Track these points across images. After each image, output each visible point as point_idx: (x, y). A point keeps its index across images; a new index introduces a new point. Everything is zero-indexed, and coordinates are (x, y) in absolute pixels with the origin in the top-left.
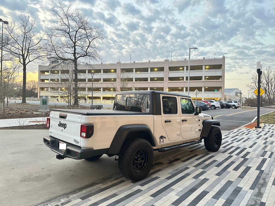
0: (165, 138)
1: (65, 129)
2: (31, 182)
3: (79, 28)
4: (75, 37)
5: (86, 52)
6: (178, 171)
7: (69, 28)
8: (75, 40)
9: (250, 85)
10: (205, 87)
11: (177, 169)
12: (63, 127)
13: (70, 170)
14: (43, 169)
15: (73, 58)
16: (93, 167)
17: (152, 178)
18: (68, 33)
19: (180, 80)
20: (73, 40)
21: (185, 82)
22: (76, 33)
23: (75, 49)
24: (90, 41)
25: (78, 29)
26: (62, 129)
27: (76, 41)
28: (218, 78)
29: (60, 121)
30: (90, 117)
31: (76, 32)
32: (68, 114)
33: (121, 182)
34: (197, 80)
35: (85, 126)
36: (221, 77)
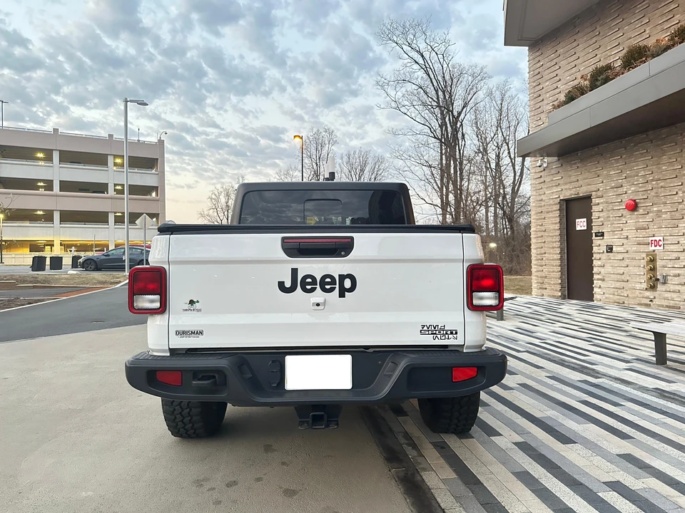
10: (115, 213)
21: (57, 196)
34: (94, 192)
36: (156, 189)
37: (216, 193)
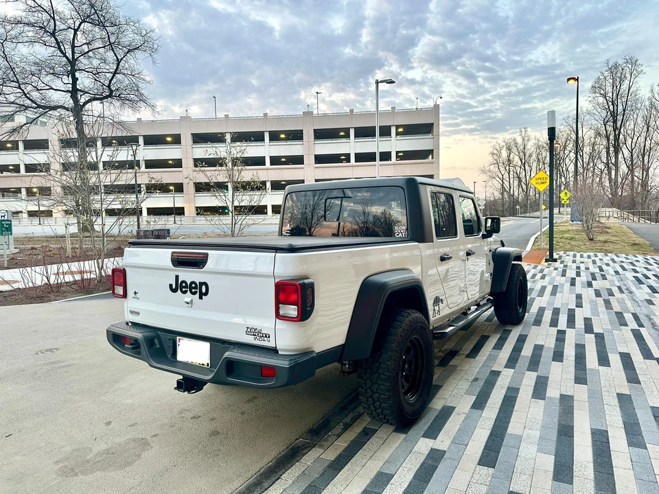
0: (442, 301)
1: (200, 298)
3: (84, 21)
4: (73, 47)
5: (109, 86)
6: (481, 383)
7: (54, 18)
8: (73, 53)
9: (487, 169)
11: (476, 380)
12: (194, 293)
14: (108, 424)
15: (70, 103)
17: (438, 411)
18: (53, 34)
19: (341, 161)
20: (67, 54)
21: (353, 166)
22: (75, 34)
23: (75, 80)
24: (119, 58)
25: (80, 25)
26: (188, 300)
27: (76, 56)
28: (425, 154)
31: (76, 31)
35: (295, 285)
36: (430, 152)
37: (498, 148)
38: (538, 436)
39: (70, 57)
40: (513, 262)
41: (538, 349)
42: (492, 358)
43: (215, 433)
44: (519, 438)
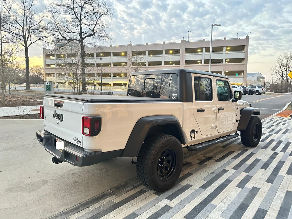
0: (197, 132)
1: (61, 122)
2: (20, 193)
3: (85, 3)
4: (81, 14)
5: (93, 31)
6: (214, 175)
7: (73, 3)
8: (81, 17)
9: (274, 68)
10: (225, 71)
11: (213, 173)
12: (59, 119)
13: (73, 174)
14: (38, 172)
15: (79, 38)
16: (103, 168)
17: (182, 187)
18: (73, 9)
19: (198, 63)
20: (78, 18)
21: (203, 66)
22: (82, 9)
23: (81, 28)
24: (98, 18)
25: (84, 5)
26: (57, 122)
27: (82, 18)
28: (240, 60)
29: (55, 111)
30: (95, 105)
31: (82, 7)
32: (65, 101)
33: (140, 193)
34: (217, 63)
35: (88, 118)
36: (243, 59)
37: (281, 58)
38: (226, 208)
39: (79, 19)
40: (252, 115)
41: (257, 161)
42: (229, 163)
43: (76, 182)
44: (215, 207)
